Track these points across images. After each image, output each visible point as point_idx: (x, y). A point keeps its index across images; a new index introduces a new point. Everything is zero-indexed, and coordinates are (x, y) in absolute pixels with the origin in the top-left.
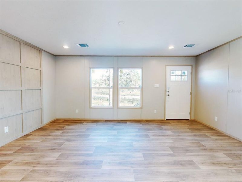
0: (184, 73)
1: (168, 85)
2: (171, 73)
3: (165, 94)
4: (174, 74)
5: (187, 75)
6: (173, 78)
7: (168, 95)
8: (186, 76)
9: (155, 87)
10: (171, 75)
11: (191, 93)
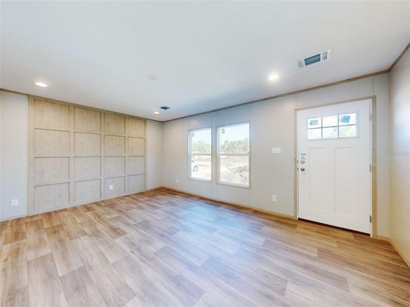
0: (346, 119)
1: (301, 149)
2: (309, 123)
3: (296, 166)
4: (317, 124)
5: (357, 124)
6: (314, 134)
7: (303, 170)
8: (354, 127)
9: (273, 152)
10: (309, 126)
11: (373, 169)
